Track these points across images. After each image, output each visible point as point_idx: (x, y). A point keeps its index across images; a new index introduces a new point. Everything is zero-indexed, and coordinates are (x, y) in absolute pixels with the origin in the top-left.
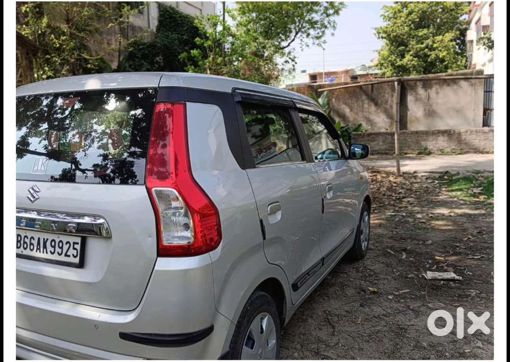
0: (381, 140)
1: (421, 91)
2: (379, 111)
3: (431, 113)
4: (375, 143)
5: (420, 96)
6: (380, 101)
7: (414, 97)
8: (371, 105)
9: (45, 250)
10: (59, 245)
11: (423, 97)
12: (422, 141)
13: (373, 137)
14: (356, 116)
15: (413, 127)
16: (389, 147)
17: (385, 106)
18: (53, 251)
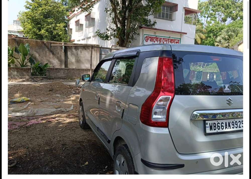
0: (62, 72)
1: (74, 50)
2: (54, 57)
3: (78, 61)
4: (59, 73)
5: (74, 53)
6: (55, 52)
7: (71, 53)
8: (50, 54)
9: (230, 127)
10: (235, 123)
11: (75, 53)
12: (81, 73)
13: (58, 71)
14: (42, 59)
15: (70, 67)
16: (66, 75)
17: (58, 55)
18: (233, 127)
